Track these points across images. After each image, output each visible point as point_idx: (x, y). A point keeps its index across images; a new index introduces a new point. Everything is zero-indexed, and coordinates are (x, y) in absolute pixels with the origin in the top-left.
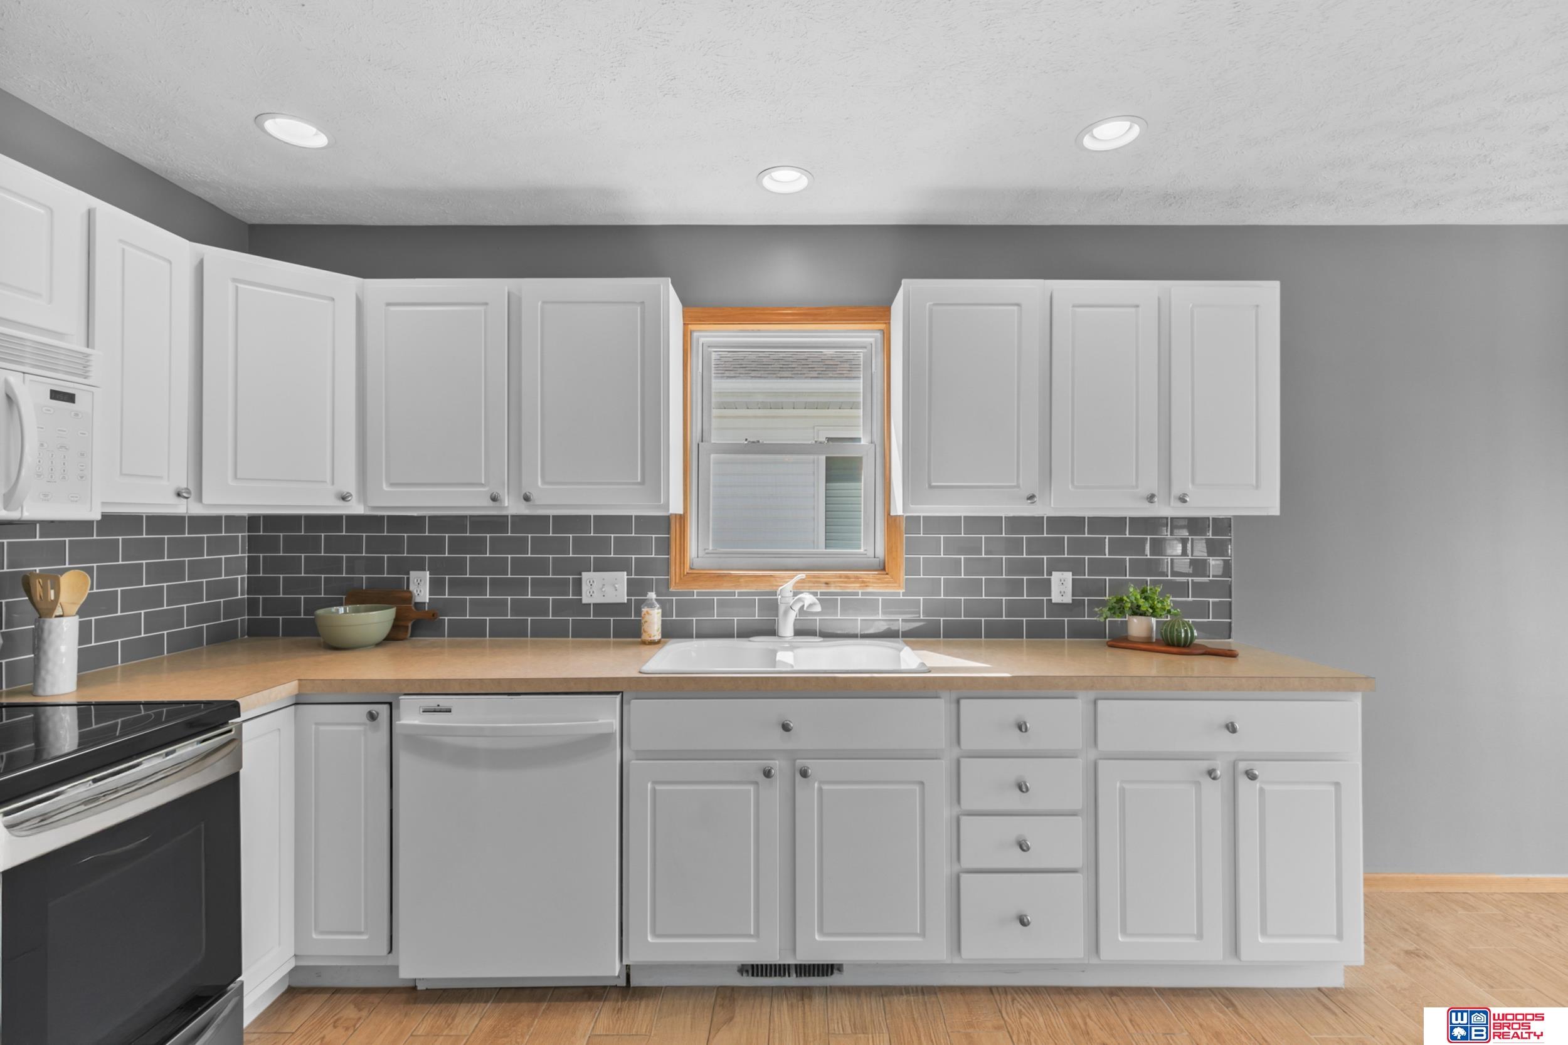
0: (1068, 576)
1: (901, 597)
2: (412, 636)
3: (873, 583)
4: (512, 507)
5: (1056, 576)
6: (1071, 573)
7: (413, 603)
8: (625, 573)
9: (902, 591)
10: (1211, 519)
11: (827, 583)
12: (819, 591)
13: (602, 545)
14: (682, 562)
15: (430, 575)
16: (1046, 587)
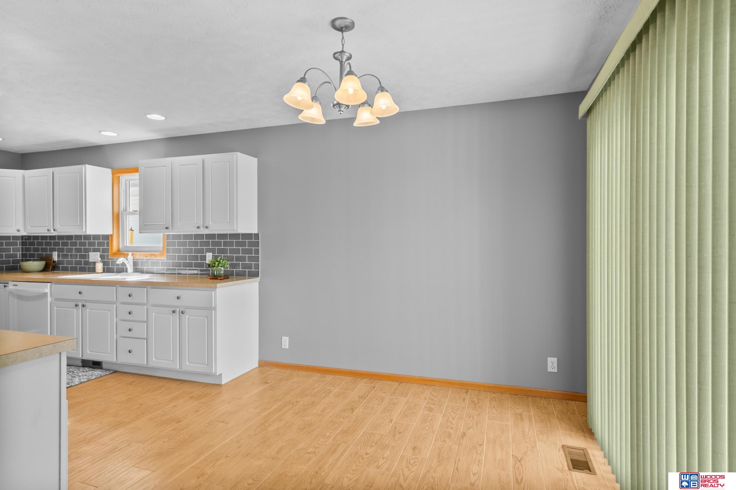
0: (211, 254)
1: (166, 261)
2: (52, 270)
3: (159, 256)
4: (53, 233)
5: (208, 254)
6: (212, 253)
7: (52, 260)
8: (99, 253)
9: (166, 259)
10: (253, 234)
11: (146, 256)
12: (145, 259)
13: (93, 244)
14: (112, 249)
15: (57, 252)
16: (204, 258)
